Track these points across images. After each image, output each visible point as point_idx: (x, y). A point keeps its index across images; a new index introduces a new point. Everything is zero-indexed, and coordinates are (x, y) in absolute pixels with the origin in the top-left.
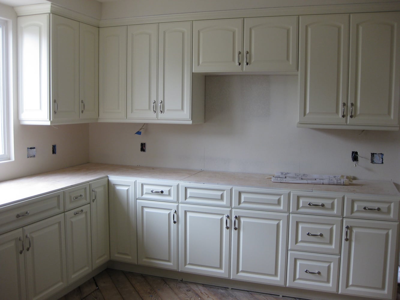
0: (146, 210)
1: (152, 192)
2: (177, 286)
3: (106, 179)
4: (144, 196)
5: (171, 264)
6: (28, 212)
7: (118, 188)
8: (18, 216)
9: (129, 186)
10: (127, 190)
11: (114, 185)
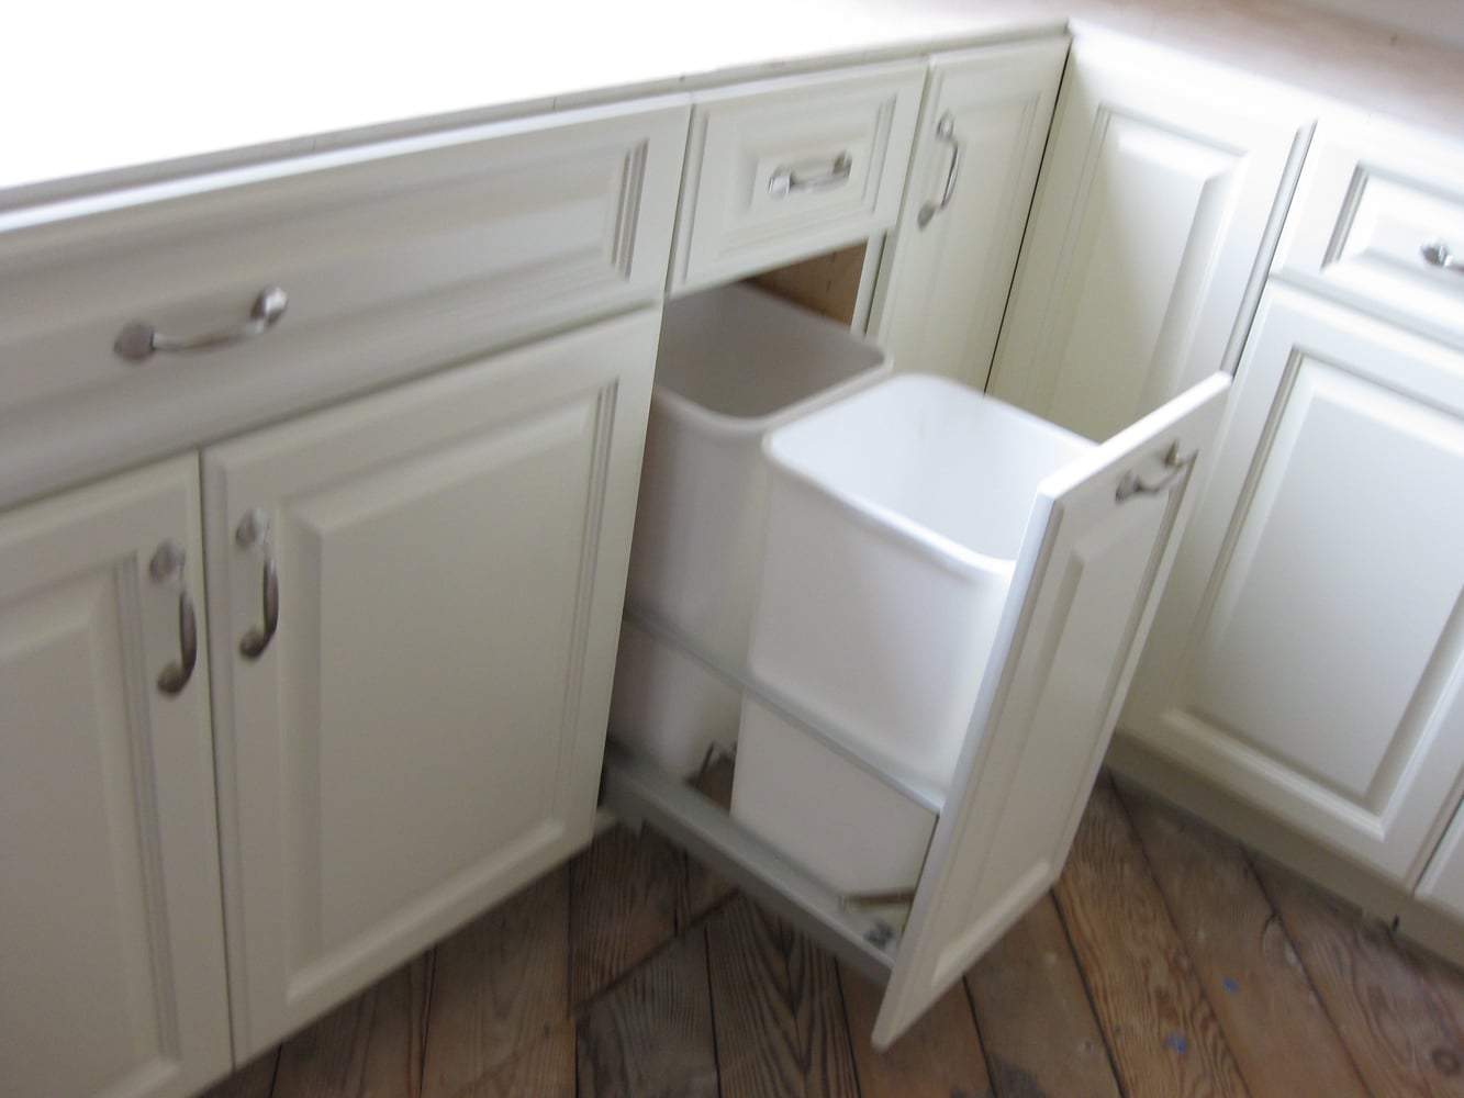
0: (1314, 383)
1: (1433, 256)
2: (1354, 972)
3: (1055, 51)
4: (1343, 273)
5: (1374, 826)
6: (274, 301)
7: (1130, 142)
8: (136, 346)
9: (1236, 152)
10: (1210, 188)
11: (1106, 113)
